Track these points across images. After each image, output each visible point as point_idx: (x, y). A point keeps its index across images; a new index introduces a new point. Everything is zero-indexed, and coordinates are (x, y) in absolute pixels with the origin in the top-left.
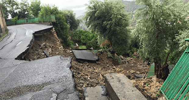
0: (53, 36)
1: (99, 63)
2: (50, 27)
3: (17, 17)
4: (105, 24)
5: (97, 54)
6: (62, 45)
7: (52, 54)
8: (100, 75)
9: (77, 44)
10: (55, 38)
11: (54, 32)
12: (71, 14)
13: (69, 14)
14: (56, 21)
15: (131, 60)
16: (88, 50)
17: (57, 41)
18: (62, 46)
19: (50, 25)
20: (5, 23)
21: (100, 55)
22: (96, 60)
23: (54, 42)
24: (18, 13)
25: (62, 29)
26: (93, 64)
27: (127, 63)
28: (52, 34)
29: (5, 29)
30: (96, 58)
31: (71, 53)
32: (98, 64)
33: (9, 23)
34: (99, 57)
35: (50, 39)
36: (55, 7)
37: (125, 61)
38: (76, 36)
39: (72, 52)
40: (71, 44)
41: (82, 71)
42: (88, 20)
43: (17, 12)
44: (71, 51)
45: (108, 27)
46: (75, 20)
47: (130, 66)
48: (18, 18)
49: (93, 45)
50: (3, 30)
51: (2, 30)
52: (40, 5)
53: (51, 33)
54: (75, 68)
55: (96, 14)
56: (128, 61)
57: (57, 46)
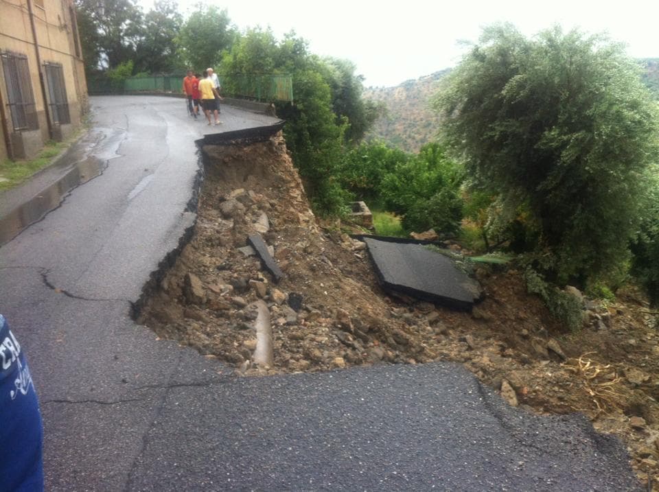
0: (278, 160)
1: (487, 314)
2: (271, 121)
3: (130, 64)
4: (552, 140)
5: (475, 271)
6: (312, 207)
7: (287, 258)
8: (505, 384)
9: (362, 203)
10: (287, 171)
11: (280, 144)
12: (347, 77)
13: (337, 75)
14: (295, 101)
15: (619, 313)
16: (433, 246)
17: (293, 185)
18: (310, 212)
19: (268, 112)
20: (83, 83)
21: (488, 276)
22: (475, 300)
23: (279, 186)
24: (135, 49)
25: (316, 134)
26: (457, 318)
27: (602, 326)
28: (272, 152)
29: (79, 106)
30: (472, 289)
31: (359, 250)
32: (481, 320)
33: (100, 85)
34: (482, 285)
35: (264, 173)
36: (296, 37)
37: (592, 318)
38: (357, 168)
39: (367, 249)
40: (338, 202)
41: (423, 358)
42: (457, 112)
43: (131, 46)
44: (359, 244)
45: (567, 156)
46: (361, 103)
47: (623, 348)
48: (135, 67)
49: (435, 219)
50: (74, 112)
51: (71, 113)
52: (228, 28)
53: (270, 150)
54: (391, 340)
55: (507, 87)
56: (605, 319)
57: (292, 209)
